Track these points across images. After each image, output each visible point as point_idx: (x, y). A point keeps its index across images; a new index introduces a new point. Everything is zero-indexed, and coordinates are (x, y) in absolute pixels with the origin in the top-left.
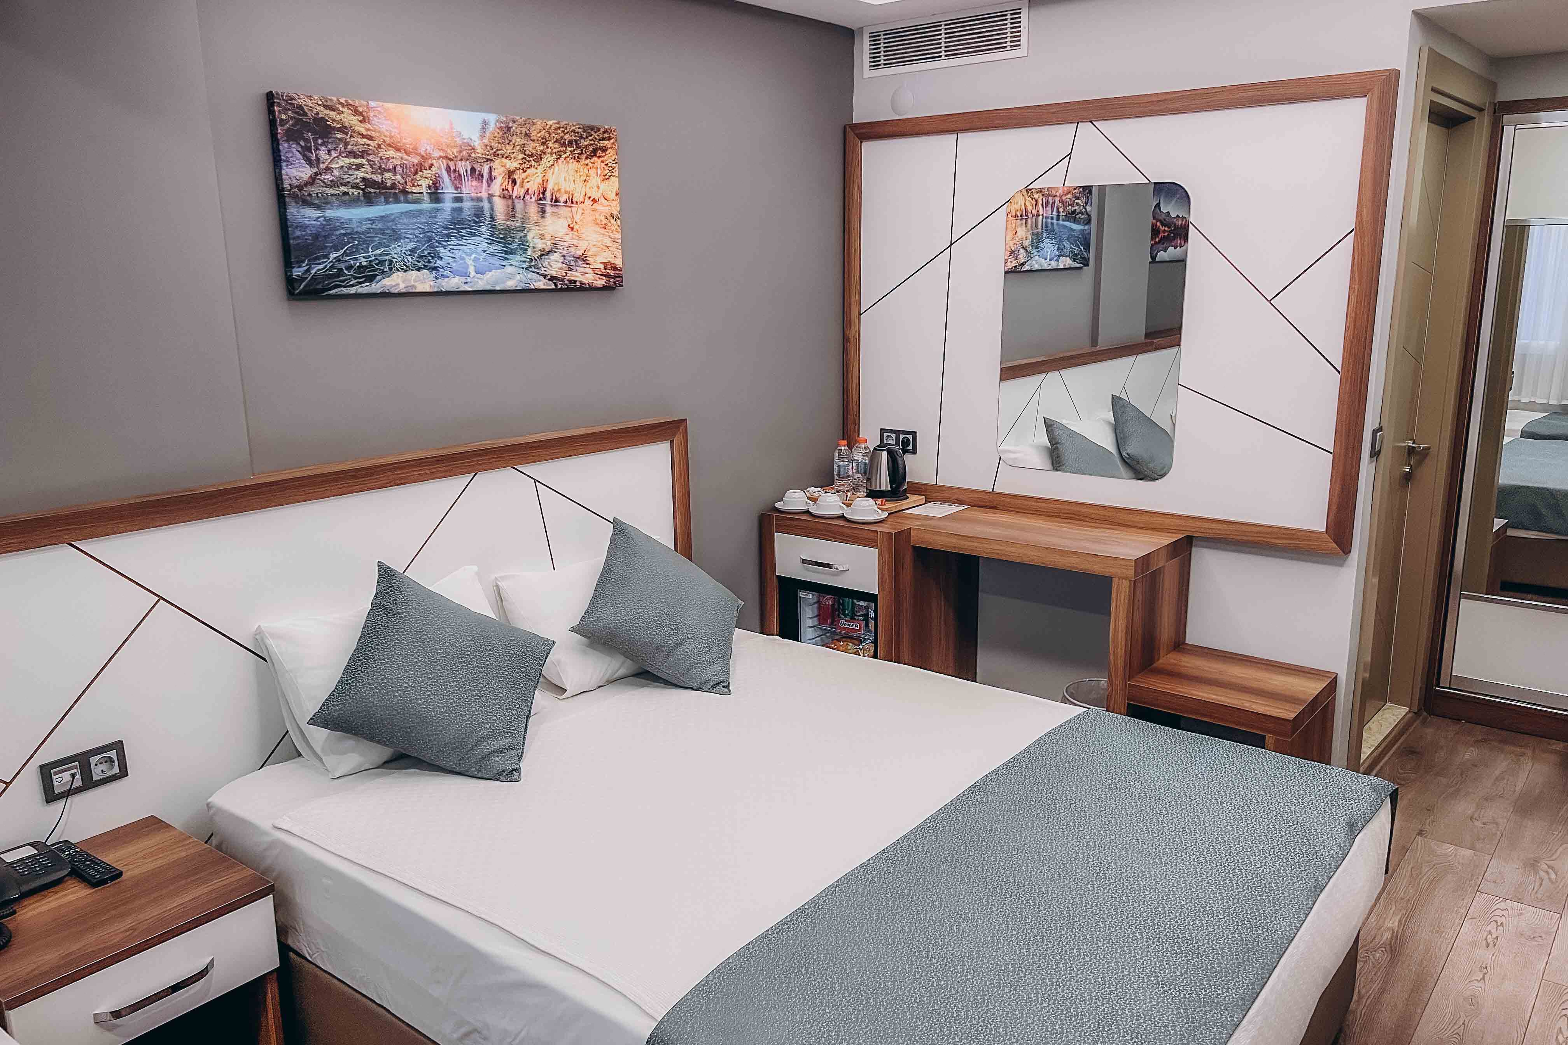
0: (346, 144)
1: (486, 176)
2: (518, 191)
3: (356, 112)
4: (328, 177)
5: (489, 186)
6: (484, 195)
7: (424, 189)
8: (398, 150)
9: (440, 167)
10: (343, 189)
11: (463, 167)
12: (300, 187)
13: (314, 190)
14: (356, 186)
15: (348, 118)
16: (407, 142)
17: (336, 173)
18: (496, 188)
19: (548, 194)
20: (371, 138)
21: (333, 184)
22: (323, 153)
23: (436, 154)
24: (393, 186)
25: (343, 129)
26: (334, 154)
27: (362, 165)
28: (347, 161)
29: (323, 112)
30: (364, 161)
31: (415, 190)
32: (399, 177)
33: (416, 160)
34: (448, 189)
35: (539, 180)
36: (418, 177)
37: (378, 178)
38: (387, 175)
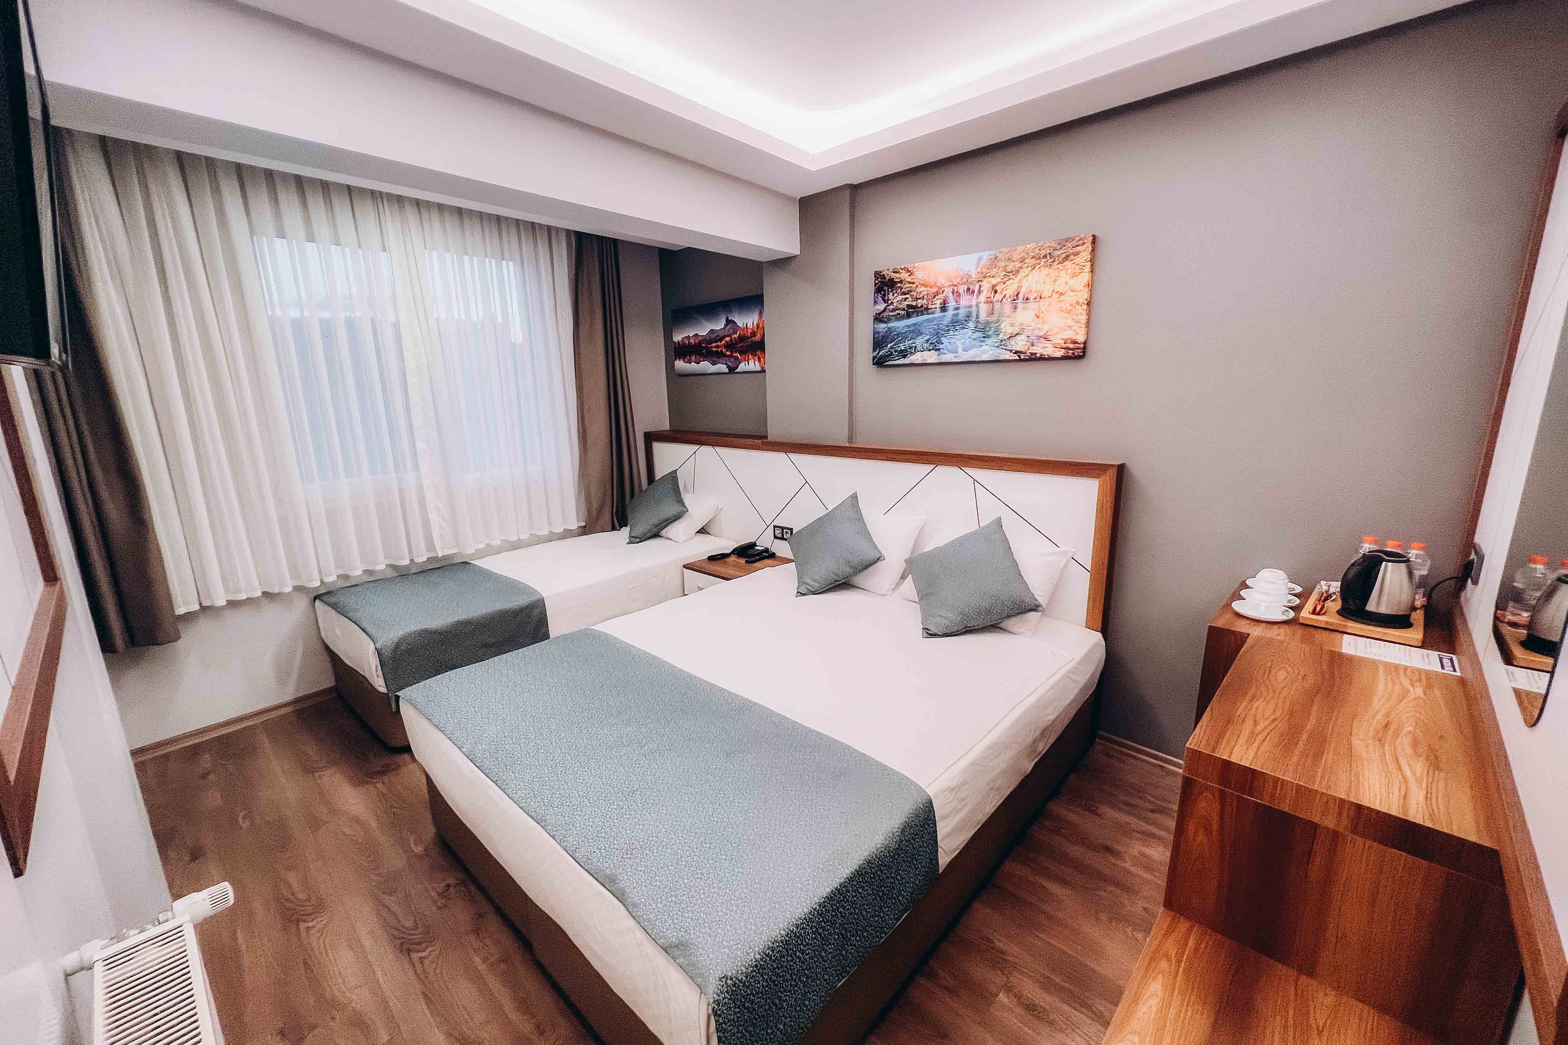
0: (902, 288)
1: (976, 291)
2: (998, 297)
3: (908, 271)
4: (891, 307)
5: (978, 296)
6: (974, 303)
7: (938, 306)
8: (926, 286)
9: (948, 292)
10: (898, 312)
11: (962, 289)
12: (879, 314)
13: (885, 314)
14: (904, 310)
15: (904, 275)
16: (932, 280)
17: (895, 304)
18: (982, 298)
19: (1021, 296)
20: (913, 283)
21: (894, 310)
22: (891, 296)
23: (947, 284)
24: (922, 306)
25: (901, 282)
26: (895, 295)
27: (907, 298)
28: (901, 297)
29: (893, 275)
30: (909, 296)
31: (932, 307)
32: (925, 301)
33: (934, 290)
34: (952, 304)
35: (1015, 287)
36: (935, 299)
37: (914, 303)
38: (919, 301)
